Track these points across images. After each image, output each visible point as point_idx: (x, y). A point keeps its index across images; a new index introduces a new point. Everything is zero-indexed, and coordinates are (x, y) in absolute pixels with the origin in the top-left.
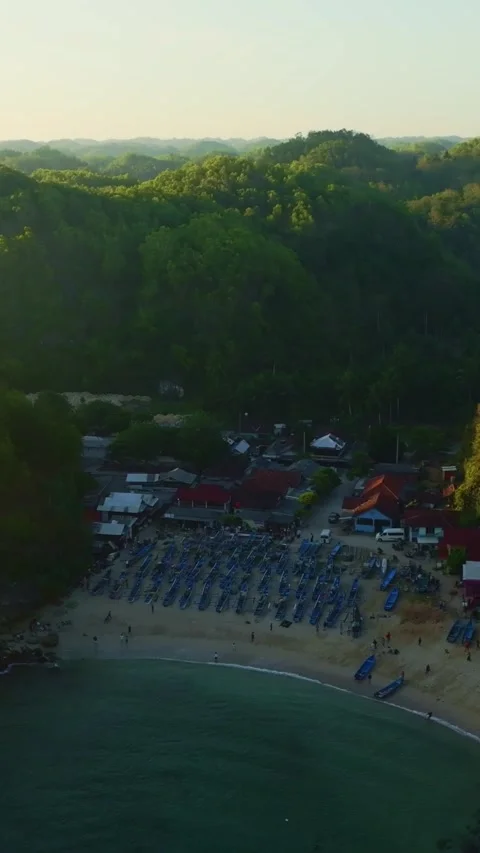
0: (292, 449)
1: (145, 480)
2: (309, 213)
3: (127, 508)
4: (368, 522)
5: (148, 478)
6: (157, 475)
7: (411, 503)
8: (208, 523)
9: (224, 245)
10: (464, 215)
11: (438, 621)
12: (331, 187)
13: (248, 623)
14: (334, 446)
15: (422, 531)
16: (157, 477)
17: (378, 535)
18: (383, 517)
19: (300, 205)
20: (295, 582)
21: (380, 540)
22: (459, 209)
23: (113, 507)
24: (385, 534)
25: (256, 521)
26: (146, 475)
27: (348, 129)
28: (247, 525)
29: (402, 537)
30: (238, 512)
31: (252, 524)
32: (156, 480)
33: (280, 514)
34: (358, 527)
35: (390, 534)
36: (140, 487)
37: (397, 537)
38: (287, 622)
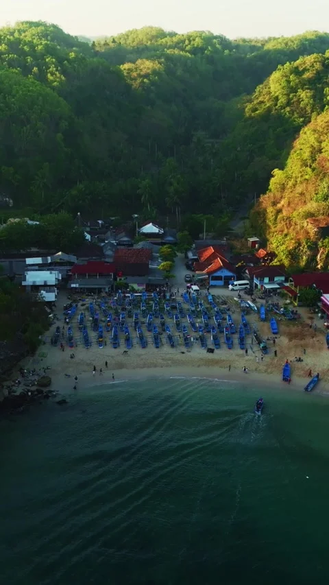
0: (126, 236)
1: (41, 262)
2: (60, 73)
3: (45, 282)
4: (219, 278)
5: (43, 260)
6: (49, 258)
7: (240, 264)
8: (105, 288)
9: (29, 91)
10: (145, 80)
11: (313, 337)
12: (72, 55)
13: (183, 353)
14: (157, 231)
15: (266, 280)
16: (49, 260)
17: (230, 287)
18: (230, 274)
19: (52, 68)
20: (199, 322)
21: (233, 290)
22: (140, 76)
23: (34, 282)
24: (236, 285)
25: (139, 284)
26: (40, 258)
27: (43, 21)
28: (133, 287)
29: (248, 286)
30: (120, 279)
31: (136, 286)
32: (49, 261)
33: (154, 278)
34: (212, 283)
35: (240, 285)
36: (37, 268)
37: (244, 286)
38: (211, 349)
